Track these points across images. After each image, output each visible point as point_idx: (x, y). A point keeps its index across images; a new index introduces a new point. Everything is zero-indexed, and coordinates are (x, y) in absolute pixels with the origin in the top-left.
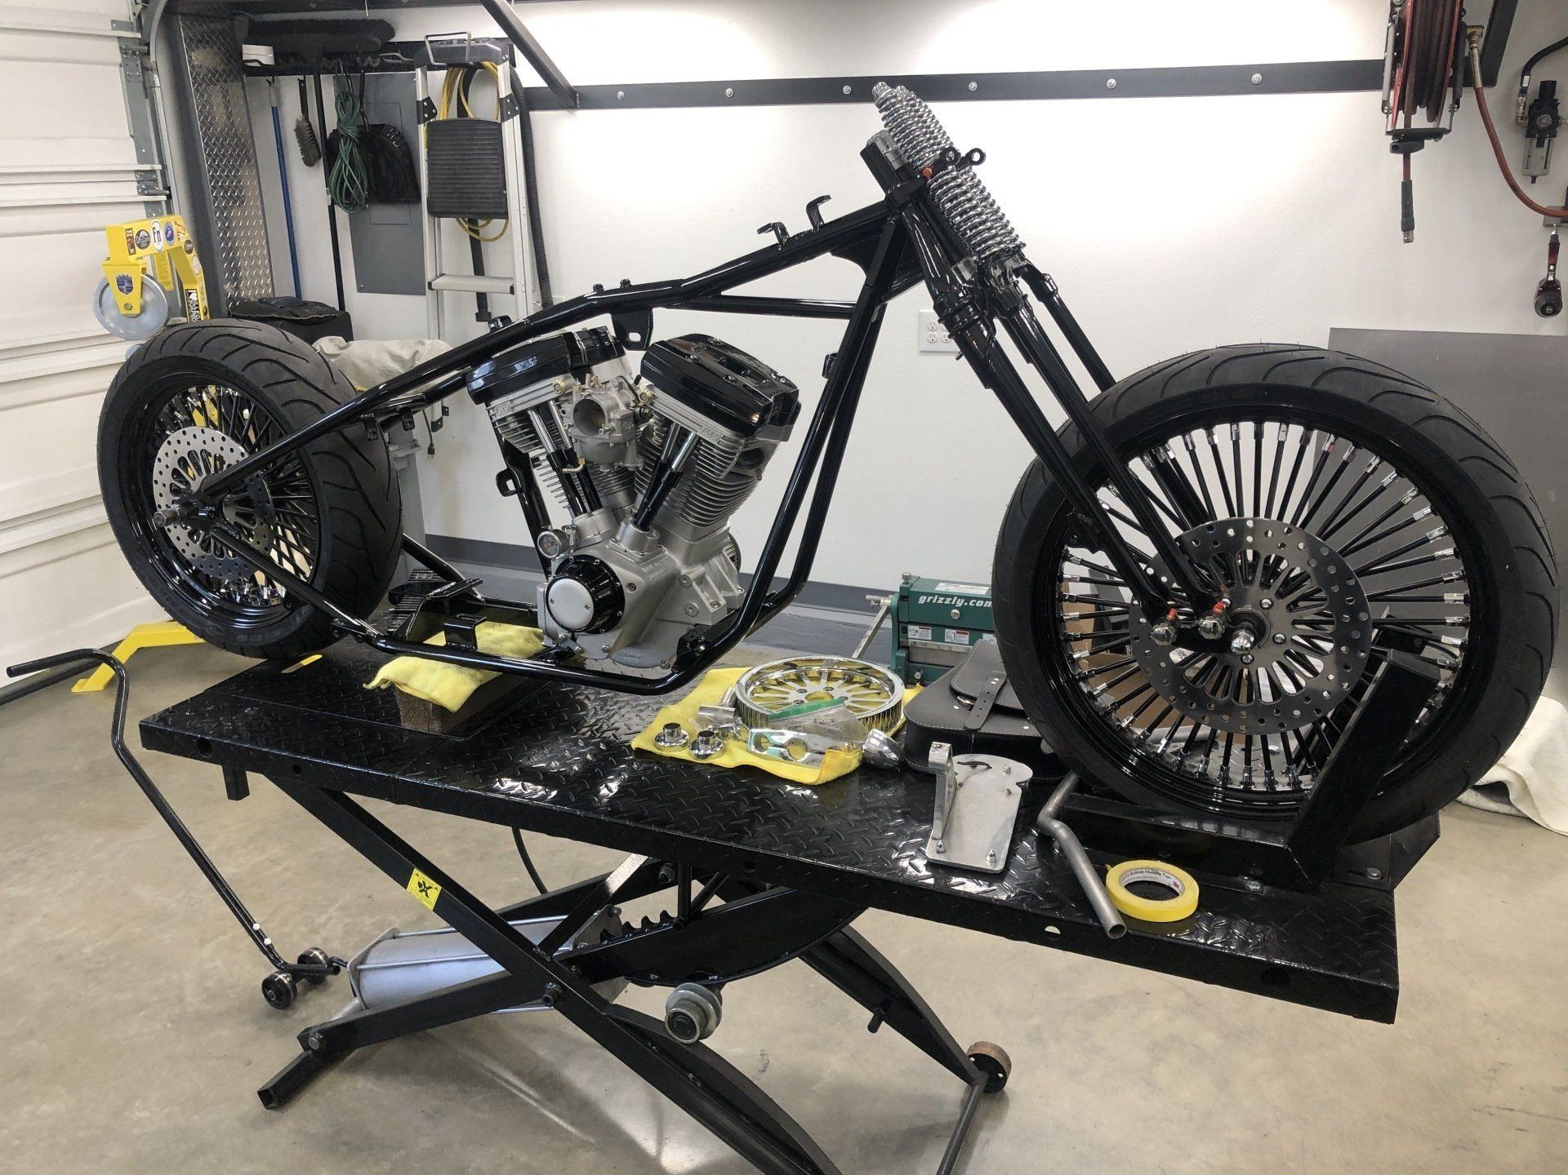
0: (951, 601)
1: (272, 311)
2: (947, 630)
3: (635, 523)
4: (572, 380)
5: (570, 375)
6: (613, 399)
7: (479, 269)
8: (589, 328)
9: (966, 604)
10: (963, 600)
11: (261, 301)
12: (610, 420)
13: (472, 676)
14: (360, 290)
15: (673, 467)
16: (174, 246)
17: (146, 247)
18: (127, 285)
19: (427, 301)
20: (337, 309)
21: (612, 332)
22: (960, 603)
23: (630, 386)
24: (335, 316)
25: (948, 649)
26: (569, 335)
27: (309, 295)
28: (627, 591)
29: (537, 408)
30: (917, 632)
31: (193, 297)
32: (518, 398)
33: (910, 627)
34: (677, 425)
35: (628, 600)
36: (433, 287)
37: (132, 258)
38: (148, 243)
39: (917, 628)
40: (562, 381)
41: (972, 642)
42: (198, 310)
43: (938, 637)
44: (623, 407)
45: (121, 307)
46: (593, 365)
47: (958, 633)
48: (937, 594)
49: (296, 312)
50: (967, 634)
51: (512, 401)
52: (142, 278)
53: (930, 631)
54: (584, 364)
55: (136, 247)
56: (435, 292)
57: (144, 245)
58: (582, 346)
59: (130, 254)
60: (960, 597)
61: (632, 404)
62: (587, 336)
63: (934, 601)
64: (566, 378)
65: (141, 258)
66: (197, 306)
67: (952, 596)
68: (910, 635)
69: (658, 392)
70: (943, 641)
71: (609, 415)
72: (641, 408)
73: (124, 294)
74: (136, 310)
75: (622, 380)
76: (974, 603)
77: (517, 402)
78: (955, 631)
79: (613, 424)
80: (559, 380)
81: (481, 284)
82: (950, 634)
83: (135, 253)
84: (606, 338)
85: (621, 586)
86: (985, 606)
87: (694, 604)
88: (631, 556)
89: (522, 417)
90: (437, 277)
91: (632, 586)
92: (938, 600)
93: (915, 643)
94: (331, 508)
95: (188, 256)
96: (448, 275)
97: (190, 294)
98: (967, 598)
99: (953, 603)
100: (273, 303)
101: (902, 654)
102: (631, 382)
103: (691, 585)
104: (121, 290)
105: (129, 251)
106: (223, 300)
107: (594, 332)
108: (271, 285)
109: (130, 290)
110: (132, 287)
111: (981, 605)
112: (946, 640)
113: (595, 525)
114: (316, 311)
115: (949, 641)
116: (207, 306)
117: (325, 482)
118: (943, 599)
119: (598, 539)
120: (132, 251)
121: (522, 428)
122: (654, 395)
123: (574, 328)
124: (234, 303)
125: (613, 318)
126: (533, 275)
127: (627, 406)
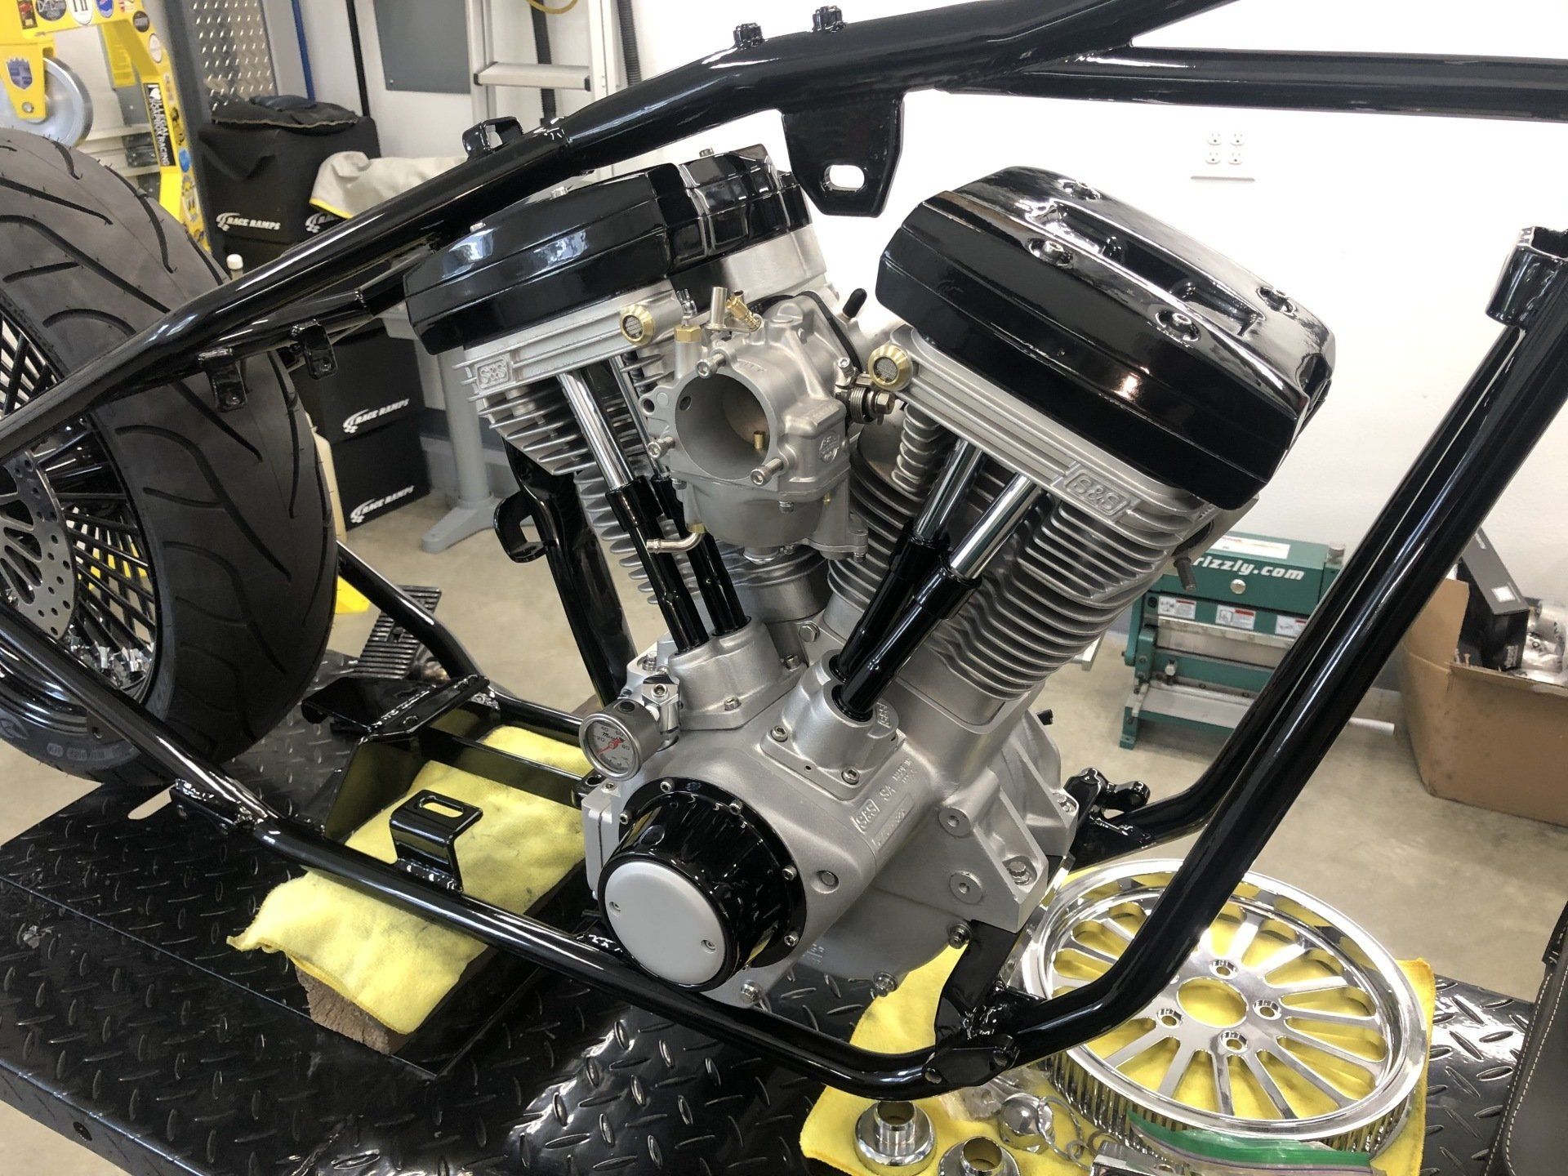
0: (1232, 566)
1: (266, 116)
2: (1220, 608)
3: (836, 695)
4: (673, 304)
5: (666, 285)
6: (785, 363)
7: (544, 55)
8: (720, 150)
9: (1256, 572)
10: (1252, 566)
11: (252, 101)
12: (783, 438)
13: (447, 954)
14: (390, 87)
15: (956, 563)
16: (112, 19)
17: (59, 18)
18: (23, 74)
19: (473, 103)
20: (359, 113)
21: (780, 161)
22: (1246, 570)
23: (832, 321)
24: (353, 124)
25: (1221, 635)
26: (666, 175)
27: (325, 95)
28: (817, 889)
29: (582, 373)
30: (1172, 606)
31: (155, 94)
32: (529, 345)
33: (1163, 599)
34: (971, 449)
35: (814, 912)
36: (480, 81)
37: (29, 34)
38: (63, 12)
39: (1172, 601)
40: (646, 307)
41: (1258, 627)
42: (163, 113)
43: (1206, 615)
44: (817, 393)
45: (19, 108)
46: (727, 253)
47: (1238, 612)
48: (1210, 555)
49: (299, 117)
50: (1251, 614)
51: (514, 353)
52: (45, 64)
53: (1193, 607)
54: (707, 252)
55: (38, 17)
56: (484, 88)
57: (53, 12)
58: (702, 203)
59: (25, 27)
60: (1247, 561)
61: (842, 380)
62: (715, 172)
63: (1205, 565)
64: (658, 298)
65: (43, 33)
66: (162, 107)
67: (1235, 559)
68: (1161, 609)
69: (927, 353)
70: (1213, 622)
71: (780, 420)
72: (868, 390)
73: (20, 89)
74: (40, 113)
75: (811, 304)
76: (1269, 571)
77: (528, 355)
78: (1233, 609)
79: (790, 449)
80: (636, 305)
81: (546, 77)
82: (1225, 612)
83: (35, 25)
84: (765, 176)
85: (798, 876)
86: (1287, 576)
87: (972, 877)
88: (823, 782)
89: (548, 393)
90: (486, 67)
91: (827, 875)
92: (1211, 563)
93: (1168, 622)
94: (167, 544)
95: (140, 35)
96: (503, 64)
97: (151, 90)
98: (1259, 564)
99: (1235, 569)
100: (269, 103)
101: (1147, 637)
102: (837, 309)
103: (971, 834)
104: (16, 82)
105: (24, 23)
106: (204, 100)
107: (732, 161)
108: (271, 79)
109: (28, 81)
110: (31, 78)
111: (1280, 575)
112: (1218, 621)
113: (727, 676)
114: (325, 116)
115: (1223, 623)
116: (178, 108)
117: (147, 490)
118: (1220, 562)
119: (734, 717)
120: (29, 22)
121: (549, 419)
122: (916, 364)
123: (679, 152)
124: (221, 104)
125: (785, 121)
126: (618, 61)
127: (828, 381)
